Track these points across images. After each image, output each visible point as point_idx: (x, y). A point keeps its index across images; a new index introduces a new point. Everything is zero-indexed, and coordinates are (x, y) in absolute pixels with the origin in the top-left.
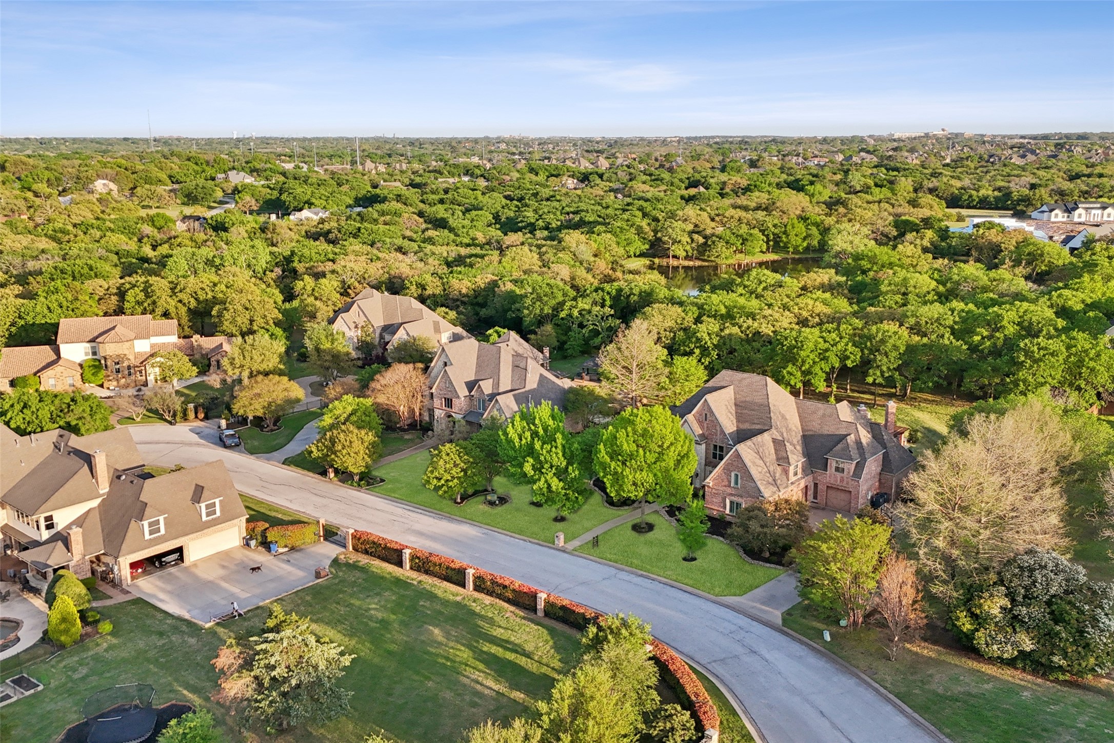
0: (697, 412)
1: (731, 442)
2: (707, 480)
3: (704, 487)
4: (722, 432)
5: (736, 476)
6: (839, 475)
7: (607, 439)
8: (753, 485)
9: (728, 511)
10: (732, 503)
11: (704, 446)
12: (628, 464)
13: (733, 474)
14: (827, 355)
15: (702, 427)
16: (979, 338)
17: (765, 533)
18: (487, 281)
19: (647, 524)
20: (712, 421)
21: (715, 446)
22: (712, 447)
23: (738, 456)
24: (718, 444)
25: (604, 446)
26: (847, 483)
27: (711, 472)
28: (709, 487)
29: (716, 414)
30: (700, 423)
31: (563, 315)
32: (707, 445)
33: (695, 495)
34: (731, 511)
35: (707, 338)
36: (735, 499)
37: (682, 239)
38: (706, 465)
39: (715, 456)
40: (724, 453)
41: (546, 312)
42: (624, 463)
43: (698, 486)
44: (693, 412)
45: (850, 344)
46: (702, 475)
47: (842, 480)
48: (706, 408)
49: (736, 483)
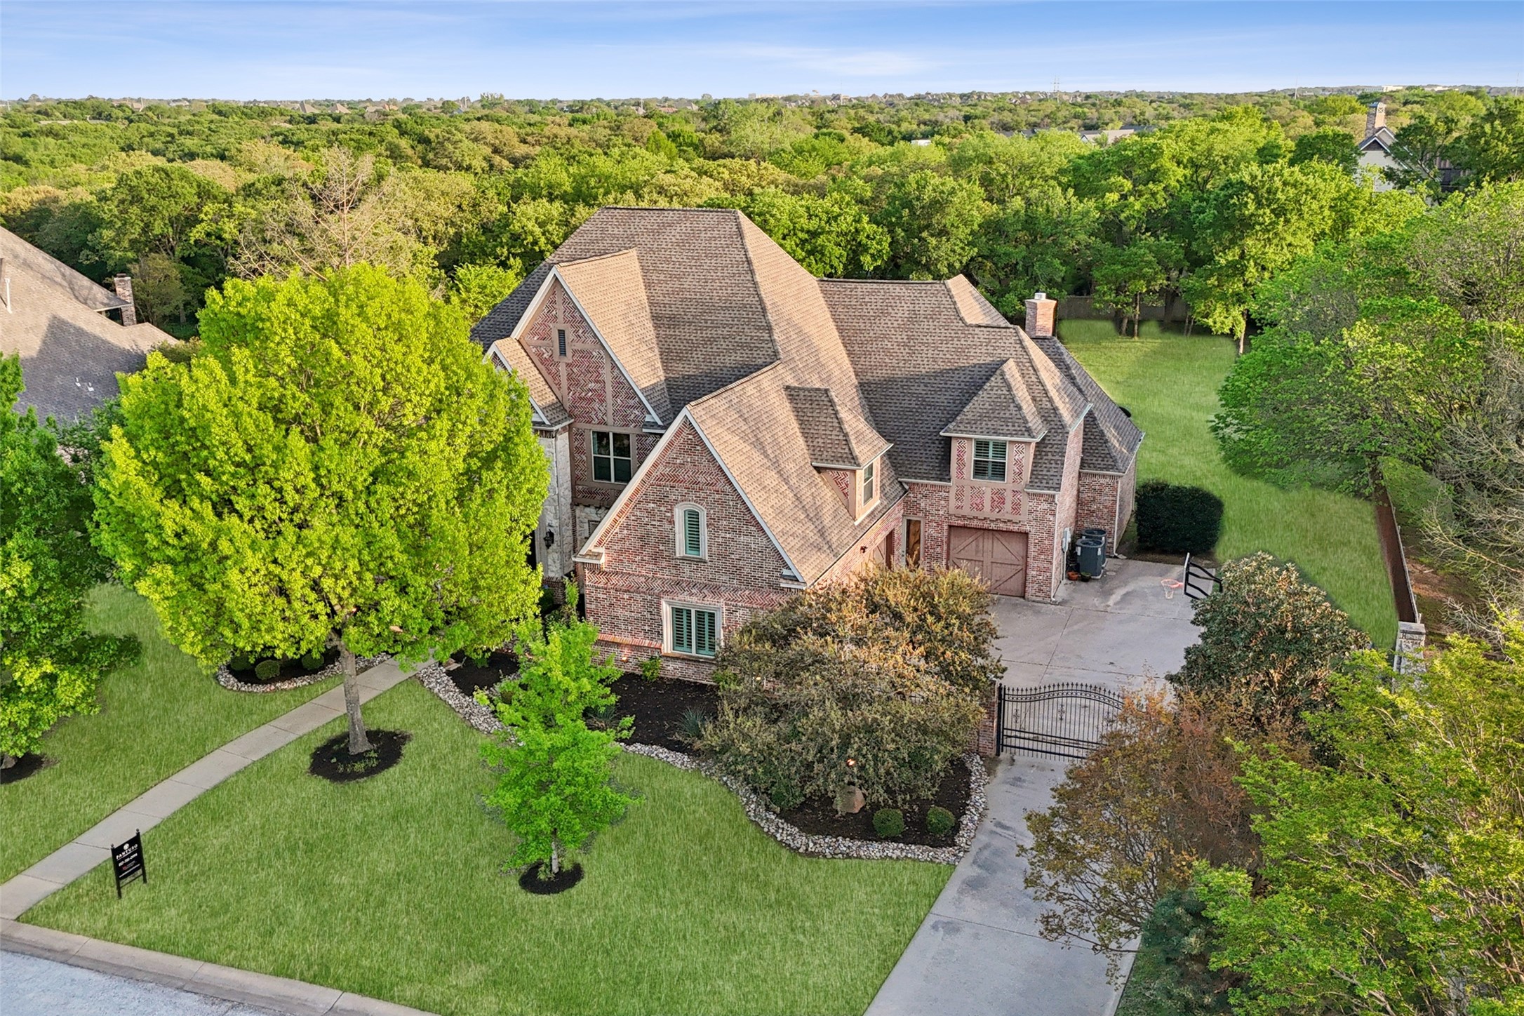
0: (532, 330)
1: (654, 417)
2: (590, 546)
3: (574, 574)
4: (623, 385)
5: (693, 517)
6: (988, 486)
7: (144, 412)
8: (754, 542)
9: (667, 646)
10: (678, 612)
11: (563, 441)
12: (241, 503)
13: (679, 514)
14: (819, 241)
15: (551, 379)
16: (1115, 196)
17: (870, 729)
18: (36, 197)
19: (372, 736)
20: (586, 354)
21: (601, 437)
22: (590, 442)
23: (694, 443)
24: (612, 429)
25: (132, 438)
26: (1016, 508)
27: (594, 525)
28: (595, 569)
29: (597, 326)
30: (545, 365)
31: (197, 233)
32: (575, 436)
33: (550, 605)
34: (678, 641)
35: (538, 231)
36: (692, 601)
37: (474, 163)
38: (575, 503)
39: (601, 470)
40: (633, 458)
41: (157, 231)
42: (223, 505)
43: (555, 573)
44: (518, 332)
45: (866, 219)
46: (564, 537)
47: (999, 499)
48: (560, 308)
49: (694, 543)
